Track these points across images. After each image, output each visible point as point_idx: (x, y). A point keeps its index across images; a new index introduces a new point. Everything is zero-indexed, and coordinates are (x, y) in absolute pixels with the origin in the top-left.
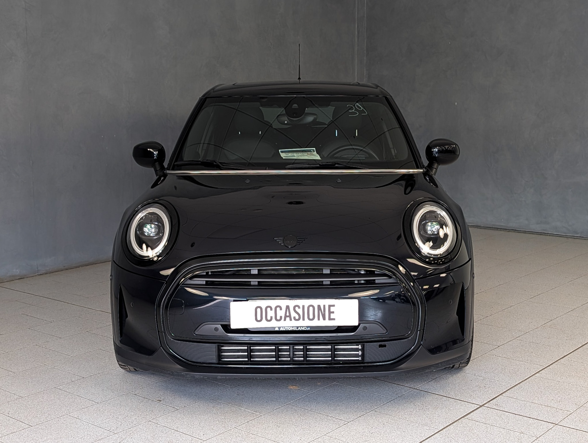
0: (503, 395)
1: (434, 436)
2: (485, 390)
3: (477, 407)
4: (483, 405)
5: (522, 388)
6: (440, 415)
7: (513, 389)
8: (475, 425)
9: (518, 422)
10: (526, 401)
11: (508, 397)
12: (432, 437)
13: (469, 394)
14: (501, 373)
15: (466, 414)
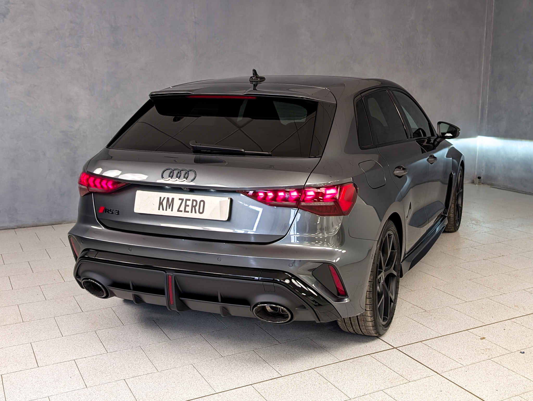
0: (423, 342)
1: (330, 365)
2: (412, 336)
3: (390, 348)
4: (396, 348)
5: (445, 339)
6: (353, 349)
7: (435, 339)
8: (371, 362)
9: (409, 366)
10: (435, 350)
11: (424, 345)
12: (327, 366)
13: (395, 337)
14: (442, 324)
15: (375, 352)
